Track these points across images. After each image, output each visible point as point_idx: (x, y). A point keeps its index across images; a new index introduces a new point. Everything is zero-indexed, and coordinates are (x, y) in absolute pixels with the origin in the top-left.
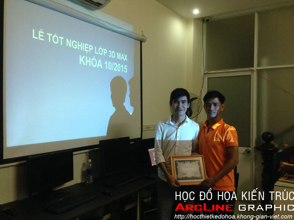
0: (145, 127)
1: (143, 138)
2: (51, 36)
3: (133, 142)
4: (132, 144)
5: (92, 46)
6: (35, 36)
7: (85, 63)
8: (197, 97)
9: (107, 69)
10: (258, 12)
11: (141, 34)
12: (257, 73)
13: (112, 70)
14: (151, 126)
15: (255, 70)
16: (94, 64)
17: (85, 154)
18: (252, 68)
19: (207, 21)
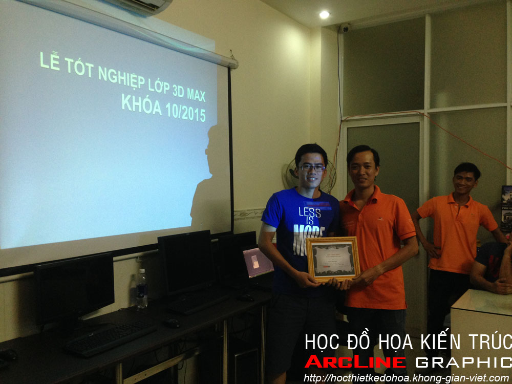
0: (239, 213)
1: (236, 232)
2: (71, 62)
3: (217, 240)
4: (215, 242)
5: (143, 78)
6: (44, 64)
7: (132, 107)
9: (169, 116)
11: (228, 55)
13: (179, 117)
14: (248, 212)
16: (148, 109)
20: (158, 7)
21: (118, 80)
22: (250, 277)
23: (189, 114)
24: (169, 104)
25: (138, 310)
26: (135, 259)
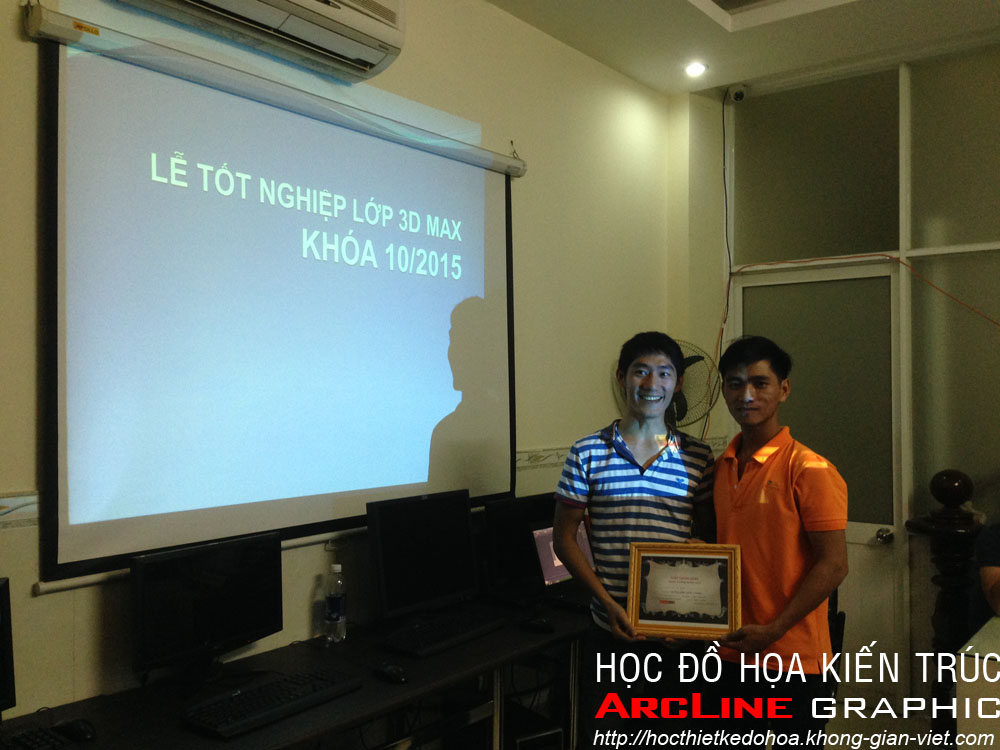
0: (526, 457)
1: (519, 494)
2: (209, 171)
3: (482, 508)
4: (480, 513)
5: (342, 198)
6: (158, 174)
7: (321, 254)
9: (392, 268)
10: (909, 64)
11: (507, 151)
12: (909, 269)
13: (411, 271)
14: (546, 454)
15: (903, 259)
16: (351, 256)
17: (321, 547)
18: (894, 254)
19: (736, 99)
20: (372, 66)
22: (546, 583)
23: (429, 264)
24: (392, 246)
25: (327, 646)
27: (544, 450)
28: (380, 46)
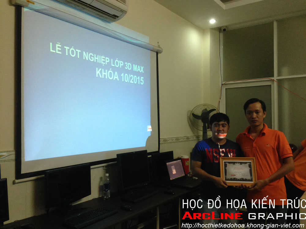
0: (163, 140)
1: (161, 151)
2: (68, 49)
3: (150, 156)
4: (150, 157)
5: (108, 58)
7: (102, 76)
8: (215, 108)
9: (123, 81)
10: (277, 21)
11: (156, 45)
12: (277, 83)
13: (129, 82)
14: (168, 139)
15: (275, 80)
16: (111, 77)
18: (272, 78)
19: (223, 31)
20: (118, 17)
21: (94, 59)
22: (171, 179)
23: (134, 80)
24: (123, 74)
25: (104, 199)
26: (102, 168)
27: (168, 138)
28: (121, 11)
